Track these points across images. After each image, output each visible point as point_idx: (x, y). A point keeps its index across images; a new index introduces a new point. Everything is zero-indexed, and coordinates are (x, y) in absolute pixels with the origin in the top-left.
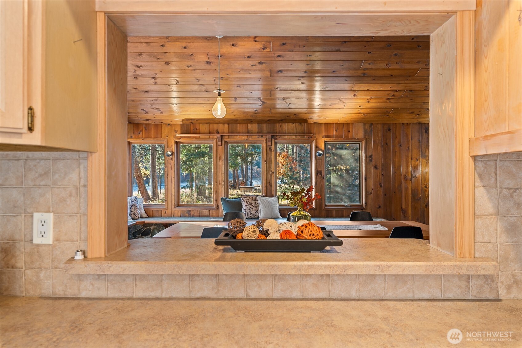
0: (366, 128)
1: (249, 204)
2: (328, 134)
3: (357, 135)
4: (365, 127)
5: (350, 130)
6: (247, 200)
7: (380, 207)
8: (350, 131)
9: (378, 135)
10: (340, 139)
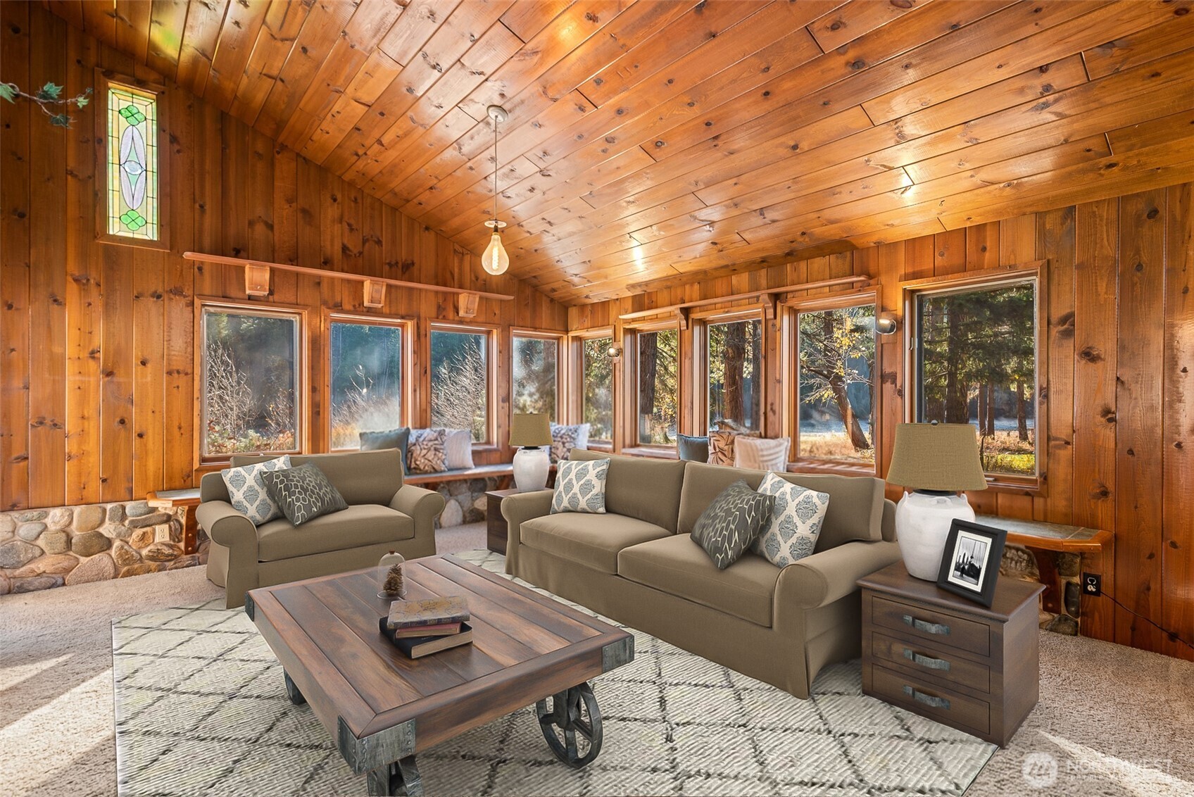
0: (1048, 227)
1: (717, 450)
2: (916, 269)
3: (1012, 257)
4: (1044, 224)
5: (988, 245)
6: (716, 443)
7: (1105, 493)
8: (988, 249)
9: (1098, 241)
10: (950, 276)
